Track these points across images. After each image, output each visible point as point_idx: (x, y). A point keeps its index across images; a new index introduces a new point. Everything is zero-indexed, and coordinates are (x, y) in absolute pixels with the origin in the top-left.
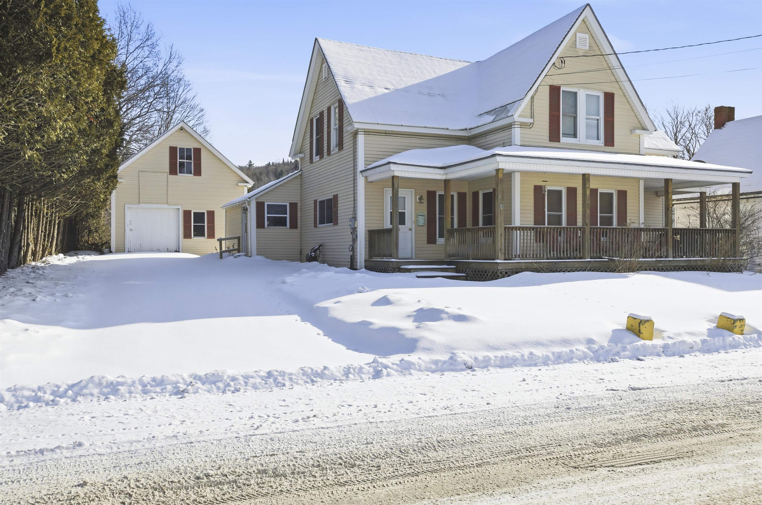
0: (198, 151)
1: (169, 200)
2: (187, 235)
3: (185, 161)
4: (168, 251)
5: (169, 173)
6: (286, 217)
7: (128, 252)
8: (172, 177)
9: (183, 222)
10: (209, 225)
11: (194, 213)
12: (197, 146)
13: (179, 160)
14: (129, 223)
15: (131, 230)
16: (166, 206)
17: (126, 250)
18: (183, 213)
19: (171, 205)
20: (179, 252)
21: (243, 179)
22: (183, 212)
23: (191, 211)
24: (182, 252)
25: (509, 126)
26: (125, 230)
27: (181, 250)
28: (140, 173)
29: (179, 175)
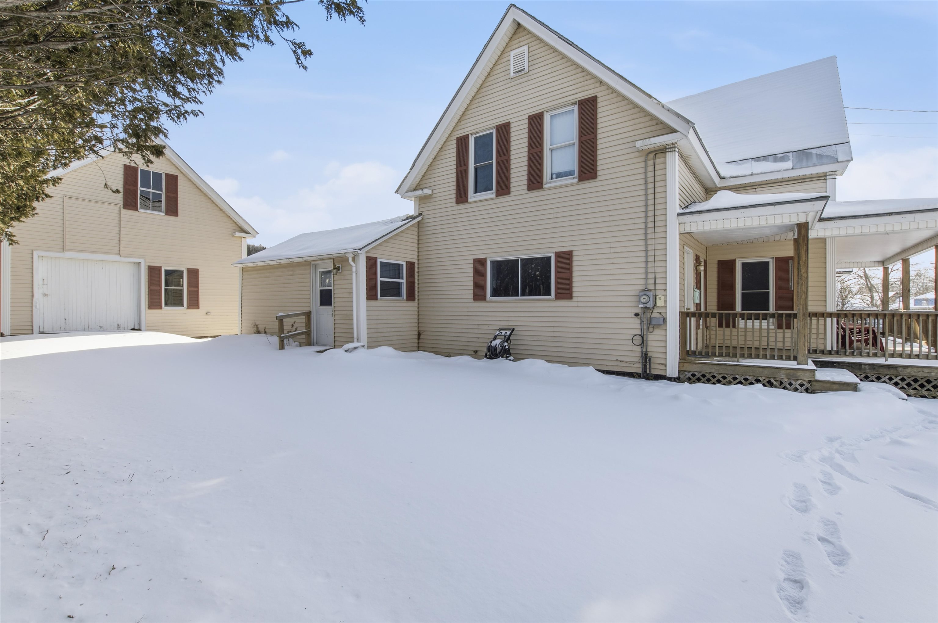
0: (172, 180)
1: (122, 249)
2: (154, 304)
3: (151, 190)
4: (119, 329)
5: (122, 206)
6: (399, 284)
7: (40, 333)
8: (128, 213)
9: (147, 284)
10: (190, 289)
11: (166, 271)
12: (172, 171)
13: (140, 188)
14: (41, 283)
15: (45, 295)
16: (117, 258)
17: (36, 330)
18: (147, 271)
19: (125, 257)
20: (139, 330)
21: (240, 227)
22: (147, 268)
23: (161, 267)
24: (147, 330)
25: (823, 176)
26: (33, 296)
27: (143, 327)
28: (67, 200)
29: (140, 210)
